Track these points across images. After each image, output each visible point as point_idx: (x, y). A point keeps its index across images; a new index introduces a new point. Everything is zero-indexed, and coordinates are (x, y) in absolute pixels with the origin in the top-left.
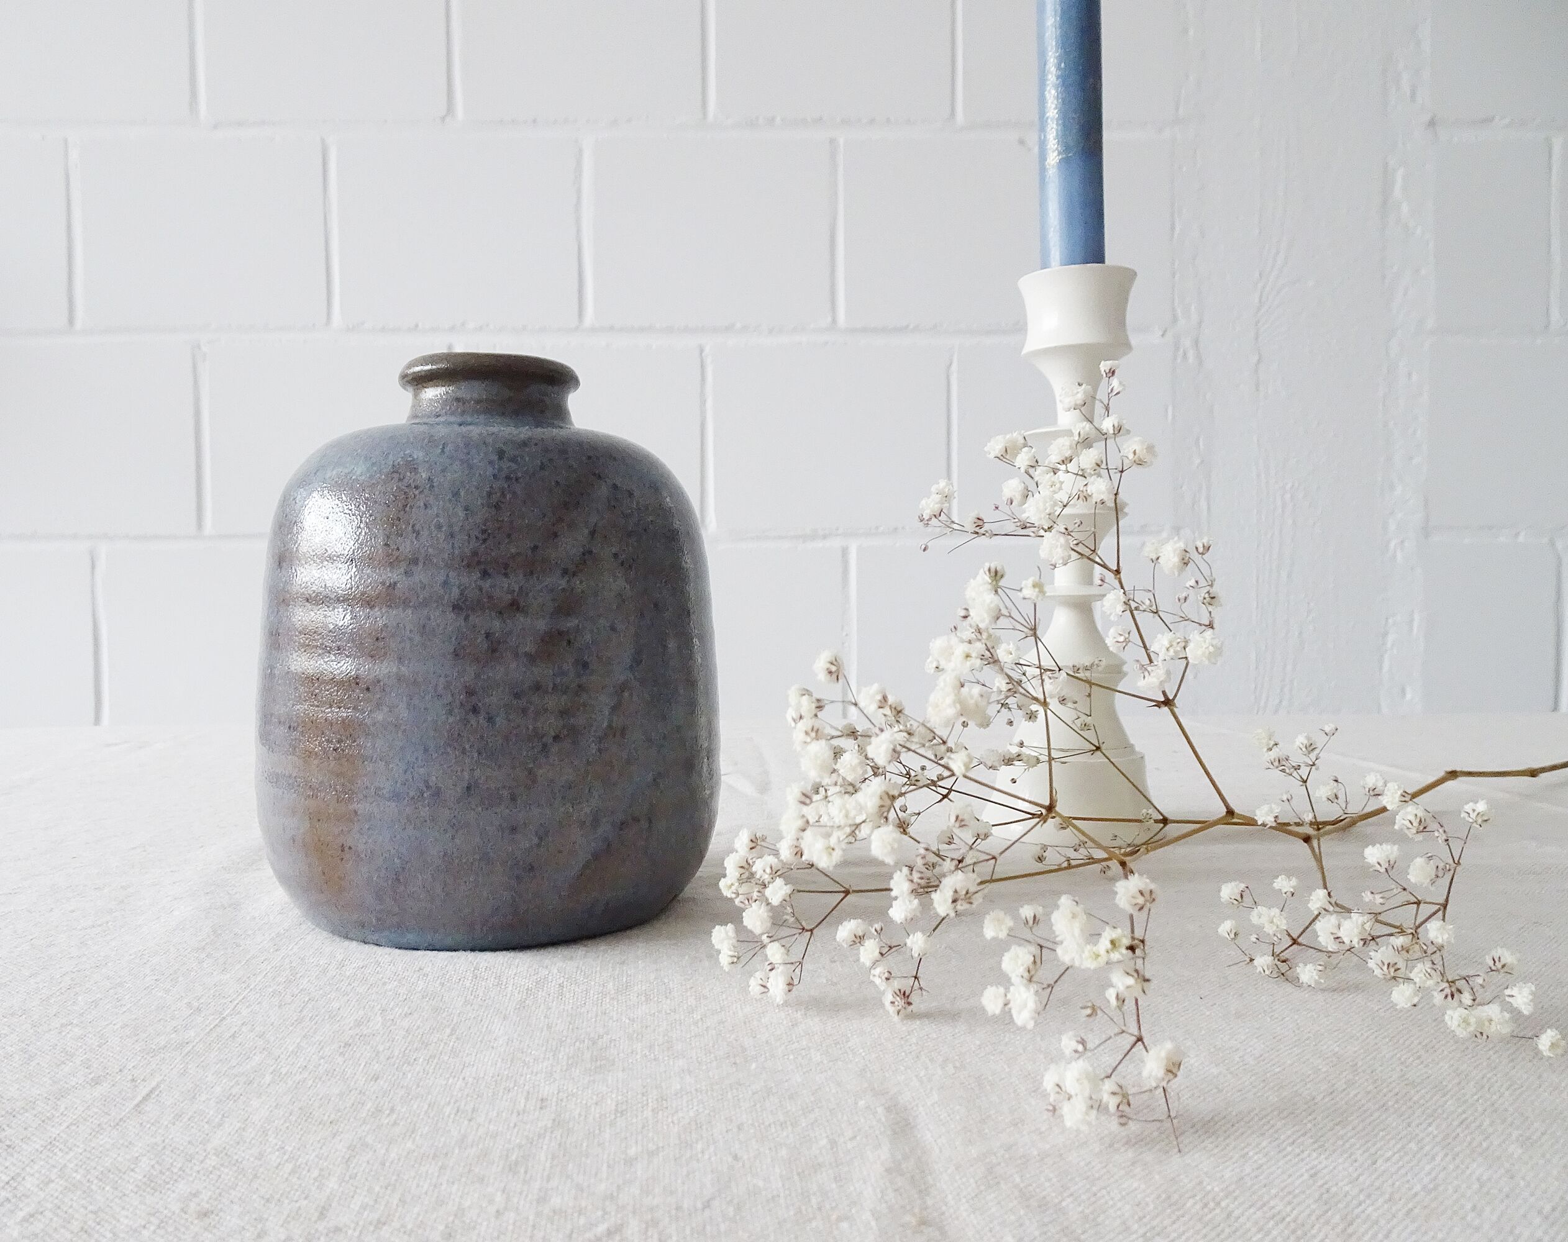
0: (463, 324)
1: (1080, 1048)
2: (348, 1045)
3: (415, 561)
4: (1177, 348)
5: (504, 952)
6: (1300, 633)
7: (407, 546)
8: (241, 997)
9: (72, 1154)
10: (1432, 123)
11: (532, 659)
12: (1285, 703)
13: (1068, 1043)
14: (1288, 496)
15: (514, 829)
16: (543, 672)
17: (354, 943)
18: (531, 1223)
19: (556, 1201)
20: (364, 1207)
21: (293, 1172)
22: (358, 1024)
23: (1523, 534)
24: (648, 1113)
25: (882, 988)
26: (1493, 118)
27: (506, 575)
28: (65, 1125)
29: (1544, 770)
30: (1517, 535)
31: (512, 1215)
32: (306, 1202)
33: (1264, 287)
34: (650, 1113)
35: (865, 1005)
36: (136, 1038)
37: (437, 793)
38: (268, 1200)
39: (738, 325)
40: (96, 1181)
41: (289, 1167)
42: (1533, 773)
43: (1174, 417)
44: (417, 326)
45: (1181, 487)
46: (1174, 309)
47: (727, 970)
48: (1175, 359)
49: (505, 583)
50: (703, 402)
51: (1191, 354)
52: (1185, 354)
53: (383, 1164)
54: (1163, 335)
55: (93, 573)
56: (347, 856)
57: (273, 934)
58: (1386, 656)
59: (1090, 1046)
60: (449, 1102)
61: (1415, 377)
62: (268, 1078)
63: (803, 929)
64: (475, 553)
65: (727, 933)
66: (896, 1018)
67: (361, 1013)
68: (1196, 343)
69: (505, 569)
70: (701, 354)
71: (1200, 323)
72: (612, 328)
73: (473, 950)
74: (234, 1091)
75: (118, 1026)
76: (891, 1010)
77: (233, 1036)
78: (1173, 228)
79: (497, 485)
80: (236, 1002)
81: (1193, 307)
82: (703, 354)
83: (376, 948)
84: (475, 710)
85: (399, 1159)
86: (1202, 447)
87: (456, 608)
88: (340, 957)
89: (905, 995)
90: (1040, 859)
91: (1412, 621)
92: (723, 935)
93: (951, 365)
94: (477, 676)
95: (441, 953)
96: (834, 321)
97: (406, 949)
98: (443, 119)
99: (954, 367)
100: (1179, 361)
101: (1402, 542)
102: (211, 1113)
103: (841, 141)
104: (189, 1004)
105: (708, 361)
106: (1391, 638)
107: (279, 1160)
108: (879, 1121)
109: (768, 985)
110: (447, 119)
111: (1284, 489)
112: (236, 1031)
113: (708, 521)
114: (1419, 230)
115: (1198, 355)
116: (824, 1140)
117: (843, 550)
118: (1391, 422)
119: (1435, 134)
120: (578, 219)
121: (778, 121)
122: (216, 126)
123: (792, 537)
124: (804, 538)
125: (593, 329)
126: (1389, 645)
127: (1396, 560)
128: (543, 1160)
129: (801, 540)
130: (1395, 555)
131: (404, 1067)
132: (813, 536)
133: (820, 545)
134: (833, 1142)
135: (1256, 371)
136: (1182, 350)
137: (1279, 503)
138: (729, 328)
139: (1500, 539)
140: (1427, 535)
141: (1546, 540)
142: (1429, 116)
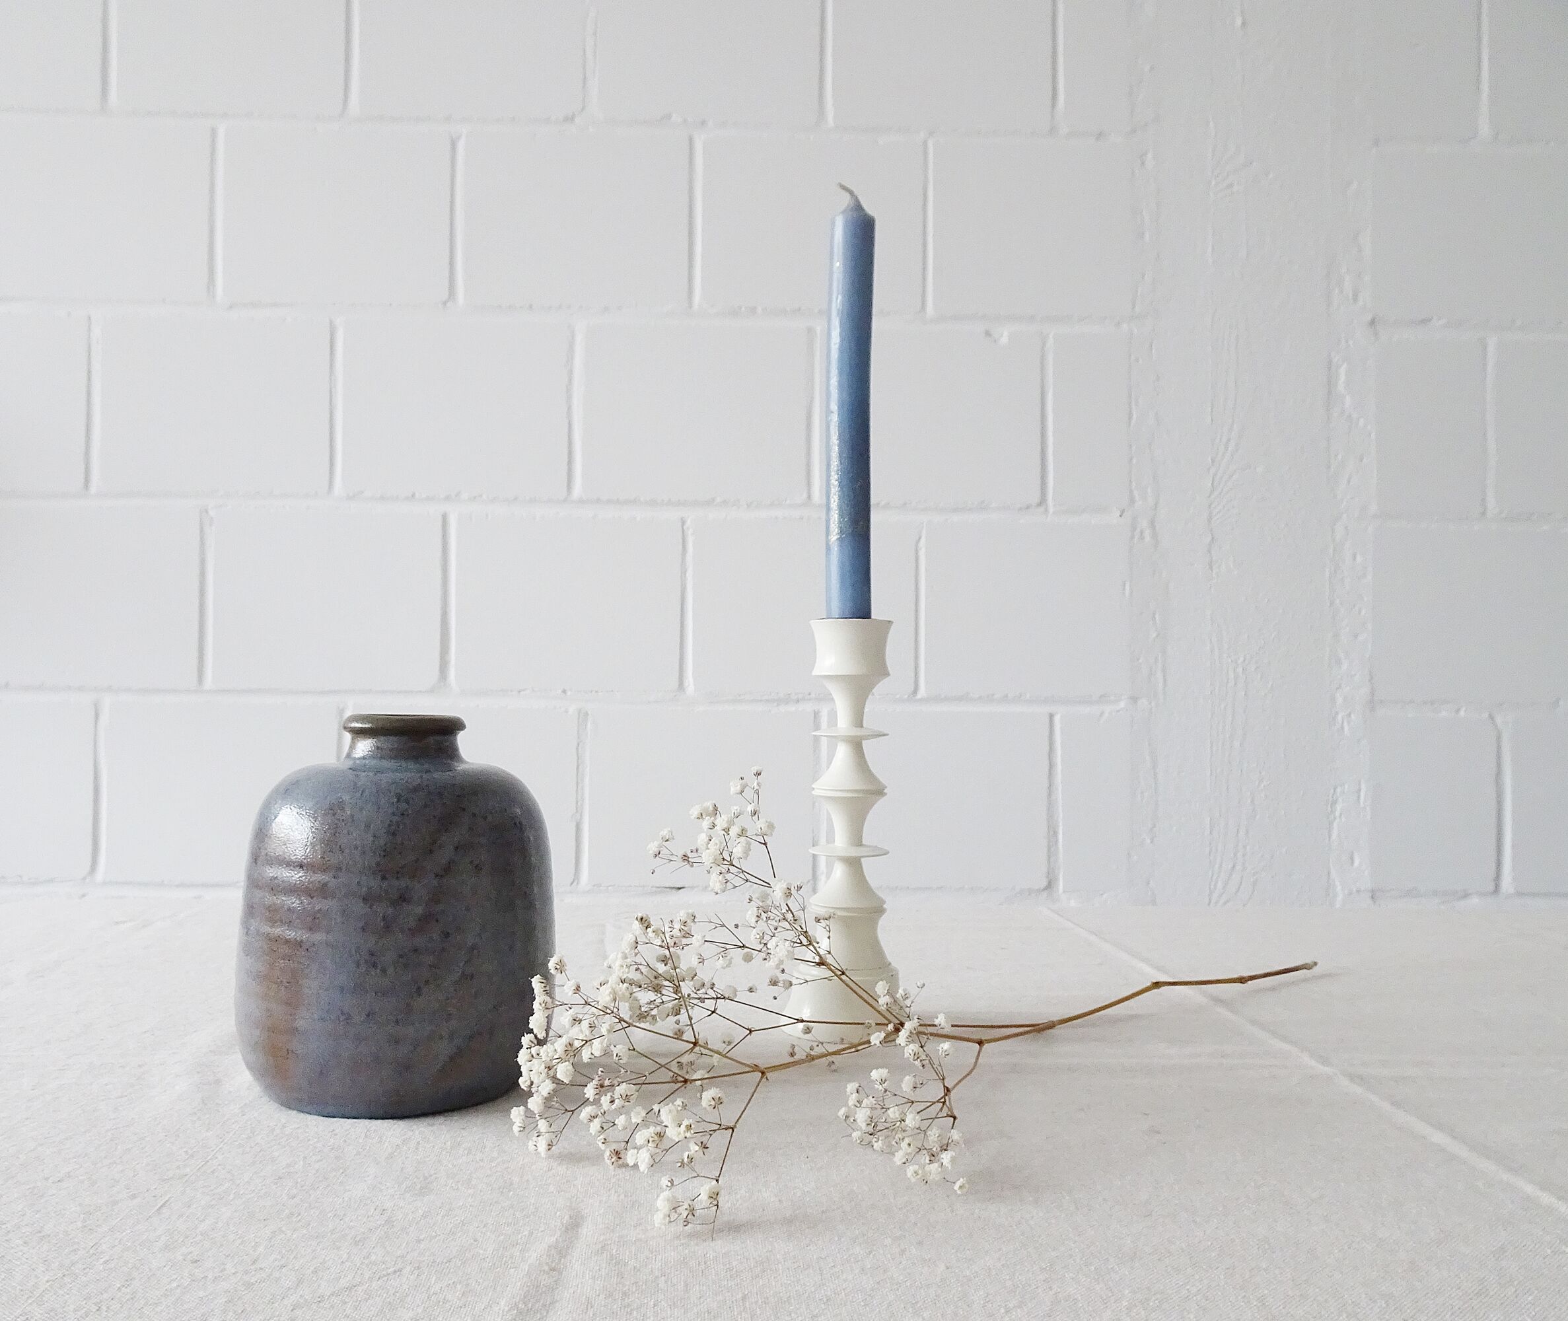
0: (458, 495)
1: (669, 1184)
2: (280, 1178)
3: (340, 869)
4: (1134, 529)
5: (390, 1120)
6: (1252, 801)
7: (335, 859)
8: (218, 1148)
9: (124, 1233)
10: (1373, 322)
11: (412, 932)
12: (1238, 867)
13: (665, 1182)
14: (1240, 670)
15: (397, 1042)
16: (420, 941)
17: (295, 1112)
18: (357, 1267)
19: (373, 1258)
20: (276, 1260)
21: (241, 1244)
22: (288, 1165)
23: (1463, 709)
24: (440, 1217)
25: (603, 1149)
26: (1431, 319)
27: (397, 878)
28: (119, 1219)
29: (1253, 978)
30: (1458, 711)
31: (350, 1264)
32: (246, 1257)
33: (1216, 473)
34: (440, 1218)
35: (597, 1158)
36: (154, 1172)
37: (349, 1017)
38: (227, 1256)
39: (718, 500)
40: (139, 1246)
41: (239, 1242)
42: (1242, 980)
43: (1131, 593)
44: (413, 495)
45: (1138, 660)
46: (1131, 491)
47: (517, 1135)
48: (1132, 537)
49: (396, 883)
50: (684, 572)
51: (1148, 538)
52: (1142, 532)
53: (289, 1241)
54: (1121, 516)
55: (96, 727)
56: (290, 1055)
57: (242, 1105)
58: (1335, 824)
59: (675, 1183)
60: (332, 1211)
61: (1359, 559)
62: (232, 1196)
63: (566, 1110)
64: (378, 864)
65: (519, 1111)
66: (612, 1167)
67: (291, 1159)
68: (1152, 524)
69: (398, 874)
70: (682, 526)
71: (1156, 505)
72: (598, 501)
73: (371, 1118)
74: (212, 1204)
75: (144, 1165)
76: (608, 1162)
77: (213, 1172)
78: (1130, 418)
79: (396, 818)
80: (215, 1151)
81: (1149, 490)
82: (685, 527)
83: (308, 1116)
84: (374, 965)
85: (298, 1239)
86: (1157, 620)
87: (365, 899)
88: (283, 1121)
89: (617, 1153)
90: (792, 1055)
91: (1359, 790)
92: (517, 1113)
93: (920, 538)
94: (377, 943)
95: (350, 1120)
96: (809, 497)
97: (327, 1117)
98: (445, 303)
99: (923, 540)
100: (1136, 540)
101: (1349, 715)
102: (199, 1214)
103: (819, 330)
104: (186, 1153)
105: (690, 533)
106: (1338, 807)
107: (234, 1239)
108: (562, 1223)
109: (538, 1145)
110: (448, 304)
111: (1236, 663)
112: (214, 1170)
113: (686, 684)
114: (1362, 422)
115: (1155, 535)
116: (526, 1233)
117: (815, 714)
118: (1337, 601)
119: (1376, 334)
120: (569, 398)
121: (759, 310)
122: (231, 307)
123: (767, 701)
124: (779, 701)
125: (581, 501)
126: (1337, 814)
127: (1343, 732)
128: (374, 1239)
129: (775, 704)
130: (1342, 728)
131: (311, 1192)
132: (786, 700)
133: (794, 709)
134: (531, 1233)
135: (1209, 551)
136: (1138, 530)
137: (1232, 675)
138: (709, 503)
139: (1444, 713)
140: (1373, 709)
141: (1486, 715)
142: (1369, 318)
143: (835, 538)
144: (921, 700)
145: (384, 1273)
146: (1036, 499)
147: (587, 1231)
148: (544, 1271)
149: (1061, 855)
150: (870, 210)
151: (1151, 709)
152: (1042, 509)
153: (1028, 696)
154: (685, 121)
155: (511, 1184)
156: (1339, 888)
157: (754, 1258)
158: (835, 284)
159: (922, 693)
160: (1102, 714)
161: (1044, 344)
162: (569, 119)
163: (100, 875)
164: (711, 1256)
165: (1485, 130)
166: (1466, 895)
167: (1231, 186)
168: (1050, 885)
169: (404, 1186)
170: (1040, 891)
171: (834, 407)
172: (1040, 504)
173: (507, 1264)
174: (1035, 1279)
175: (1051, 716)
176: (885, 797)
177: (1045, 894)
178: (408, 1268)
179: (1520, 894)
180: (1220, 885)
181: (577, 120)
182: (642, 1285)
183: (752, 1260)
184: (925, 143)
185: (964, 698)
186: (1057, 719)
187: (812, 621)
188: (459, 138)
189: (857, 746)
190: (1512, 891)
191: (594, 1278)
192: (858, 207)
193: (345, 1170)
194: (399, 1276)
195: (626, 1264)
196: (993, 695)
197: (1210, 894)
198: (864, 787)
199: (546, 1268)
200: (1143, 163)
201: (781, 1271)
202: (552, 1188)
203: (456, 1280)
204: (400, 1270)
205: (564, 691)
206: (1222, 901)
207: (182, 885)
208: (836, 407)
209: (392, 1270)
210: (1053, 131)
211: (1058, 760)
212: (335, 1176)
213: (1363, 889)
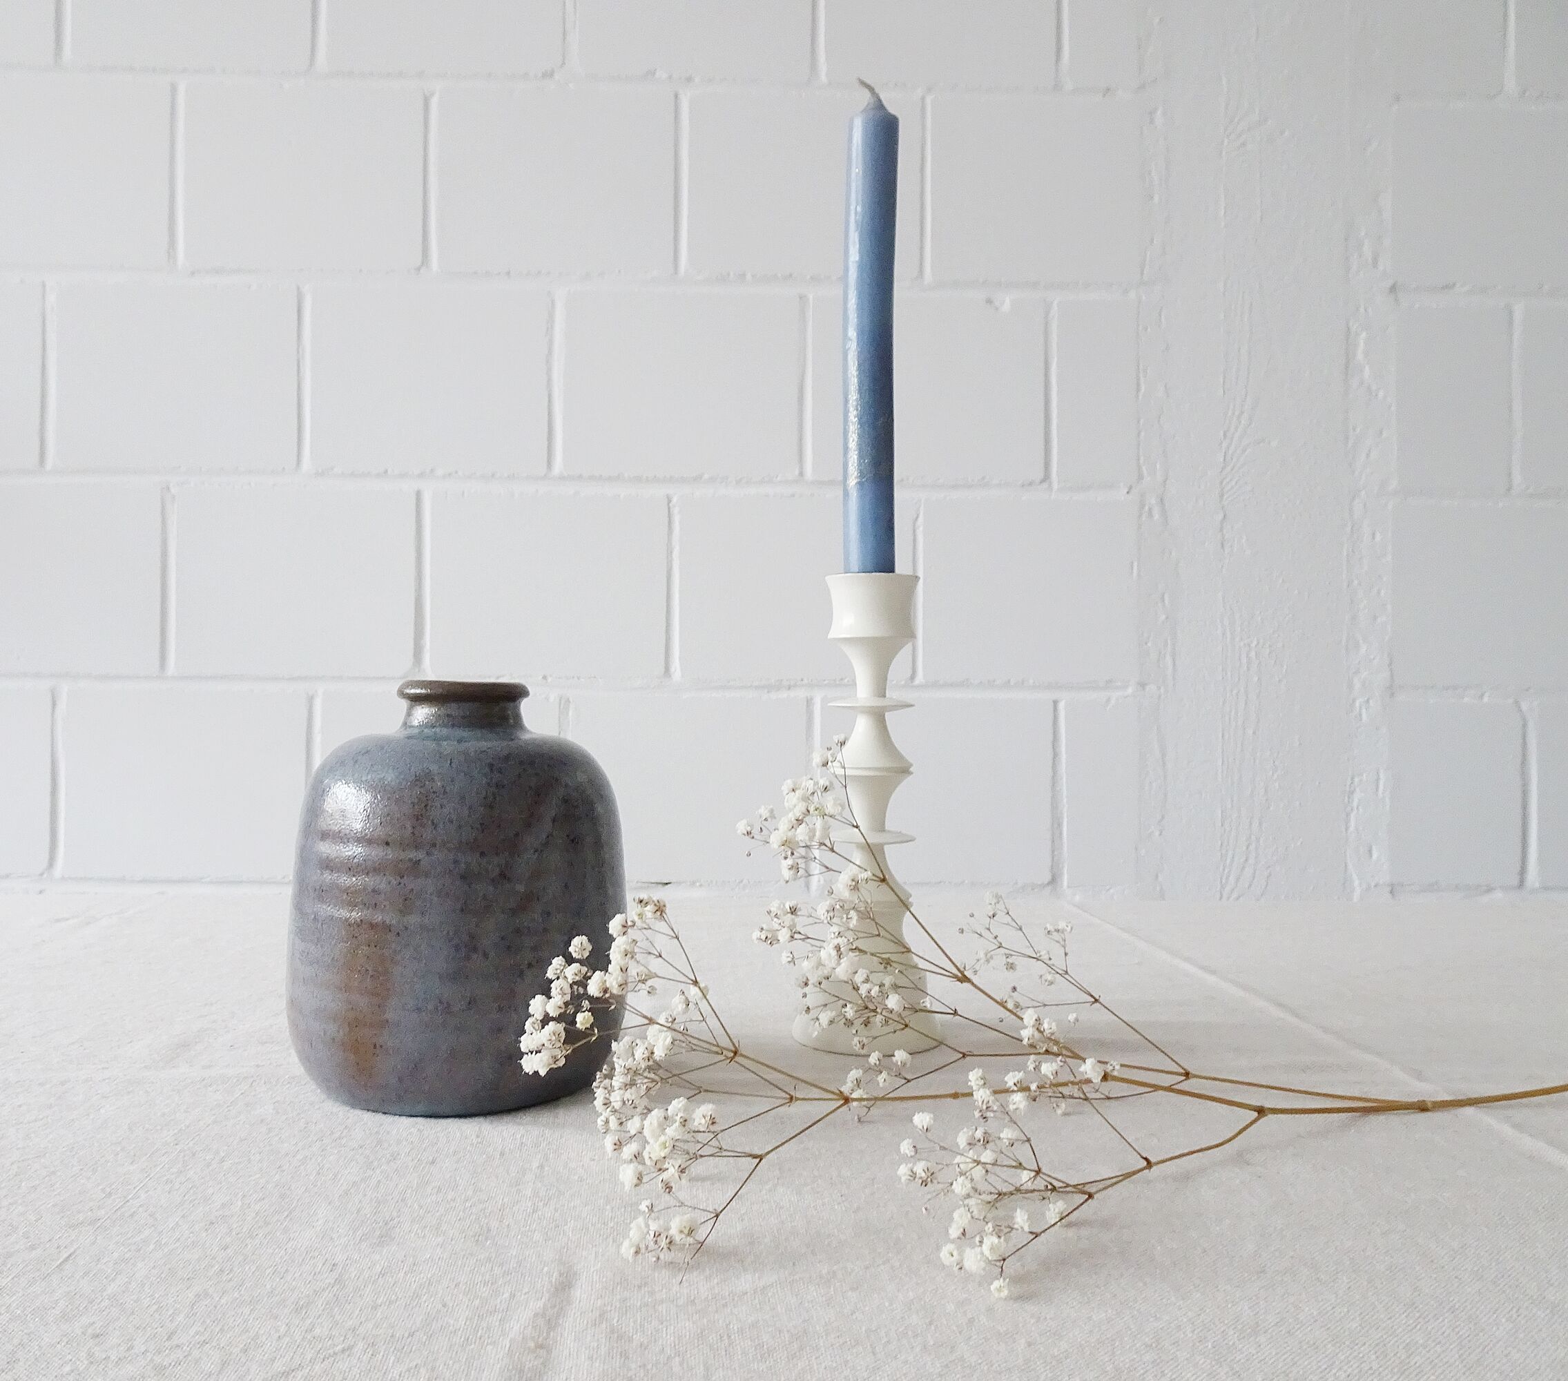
0: (432, 471)
2: (212, 1222)
4: (1142, 506)
6: (1266, 792)
8: (142, 1185)
9: (14, 1298)
10: (1393, 289)
12: (1251, 861)
14: (1253, 654)
18: (297, 1343)
19: (317, 1331)
20: (197, 1333)
21: (156, 1311)
22: (223, 1205)
23: (1487, 695)
26: (1454, 285)
28: (10, 1277)
30: (1482, 696)
31: (288, 1338)
32: (161, 1329)
33: (1228, 448)
36: (62, 1215)
38: (138, 1328)
39: (706, 476)
40: (30, 1315)
41: (155, 1307)
43: (1139, 575)
44: (386, 472)
45: (1146, 644)
46: (1139, 467)
48: (1140, 516)
50: (670, 552)
51: (1156, 516)
52: (1150, 509)
53: (215, 1307)
54: (1128, 493)
55: (53, 716)
58: (1352, 815)
60: (272, 1265)
61: (1378, 537)
62: (152, 1247)
67: (228, 1198)
68: (1162, 500)
70: (668, 504)
71: (1165, 480)
72: (580, 477)
74: (127, 1256)
75: (50, 1206)
77: (132, 1216)
78: (1138, 390)
80: (138, 1188)
81: (1158, 466)
82: (671, 505)
85: (226, 1304)
86: (1166, 602)
91: (1378, 780)
93: (917, 518)
96: (801, 474)
98: (418, 269)
99: (921, 520)
100: (1144, 518)
101: (1368, 701)
102: (109, 1271)
103: (811, 297)
104: (103, 1190)
105: (676, 511)
106: (1356, 798)
107: (149, 1304)
108: (550, 1282)
110: (422, 271)
111: (1249, 646)
112: (134, 1212)
113: (672, 670)
114: (1381, 394)
115: (1164, 512)
116: (507, 1295)
117: (807, 701)
118: (1356, 582)
119: (1396, 300)
120: (549, 371)
121: (749, 277)
122: (193, 273)
123: (757, 688)
124: (769, 688)
125: (562, 478)
126: (1355, 804)
127: (1361, 720)
128: (320, 1305)
129: (766, 691)
130: (1360, 715)
131: (248, 1241)
132: (778, 687)
133: (785, 695)
134: (512, 1296)
135: (1221, 530)
136: (1147, 508)
137: (1244, 660)
138: (697, 479)
139: (1466, 699)
140: (1392, 695)
141: (1511, 701)
142: (1390, 282)
143: (855, 481)
144: (918, 687)
145: (331, 1351)
146: (1041, 475)
147: (581, 1294)
148: (529, 1348)
149: (1065, 849)
150: (892, 110)
151: (1160, 696)
152: (1045, 485)
153: (1031, 681)
154: (670, 77)
155: (489, 1230)
156: (1356, 883)
157: (788, 1331)
158: (853, 196)
159: (920, 679)
160: (1108, 700)
161: (1047, 313)
162: (549, 75)
163: (58, 870)
164: (735, 1328)
165: (1511, 85)
166: (1490, 890)
167: (1244, 144)
168: (1054, 880)
169: (359, 1233)
170: (1043, 886)
171: (852, 333)
172: (1042, 481)
173: (482, 1339)
174: (1141, 1360)
175: (1055, 703)
176: (911, 776)
177: (1050, 888)
178: (361, 1345)
179: (1546, 888)
180: (1232, 879)
181: (557, 77)
182: (652, 1369)
183: (786, 1333)
184: (923, 99)
185: (964, 684)
186: (1061, 705)
187: (829, 577)
188: (432, 94)
189: (879, 717)
190: (1537, 885)
191: (591, 1358)
192: (880, 106)
193: (290, 1213)
194: (349, 1356)
195: (630, 1340)
196: (994, 681)
197: (1223, 887)
198: (888, 764)
199: (532, 1345)
200: (1152, 121)
201: (823, 1349)
202: (537, 1236)
203: (419, 1362)
204: (350, 1348)
205: (545, 678)
206: (1235, 895)
207: (144, 881)
208: (855, 334)
209: (340, 1347)
210: (1057, 87)
211: (1063, 749)
212: (278, 1221)
213: (1381, 882)
